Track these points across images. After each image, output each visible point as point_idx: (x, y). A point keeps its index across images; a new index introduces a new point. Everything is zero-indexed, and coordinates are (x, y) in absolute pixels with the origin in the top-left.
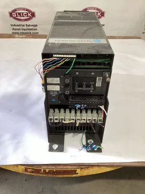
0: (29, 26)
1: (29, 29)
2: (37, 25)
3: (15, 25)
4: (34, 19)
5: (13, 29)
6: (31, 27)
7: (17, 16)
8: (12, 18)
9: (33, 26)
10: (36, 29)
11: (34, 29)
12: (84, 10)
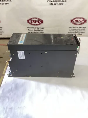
0: (38, 28)
1: (38, 30)
2: (43, 28)
3: (30, 28)
4: (42, 24)
5: (29, 30)
6: (39, 29)
7: (32, 22)
8: (28, 24)
9: (41, 28)
10: (43, 30)
11: (42, 30)
12: (74, 19)
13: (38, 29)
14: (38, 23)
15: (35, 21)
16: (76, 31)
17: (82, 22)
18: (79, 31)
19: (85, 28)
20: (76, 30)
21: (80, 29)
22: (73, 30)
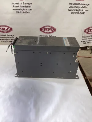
0: (9, 36)
9: (11, 36)
11: (12, 38)
12: (43, 27)
13: (8, 37)
14: (8, 30)
15: (5, 28)
17: (51, 31)
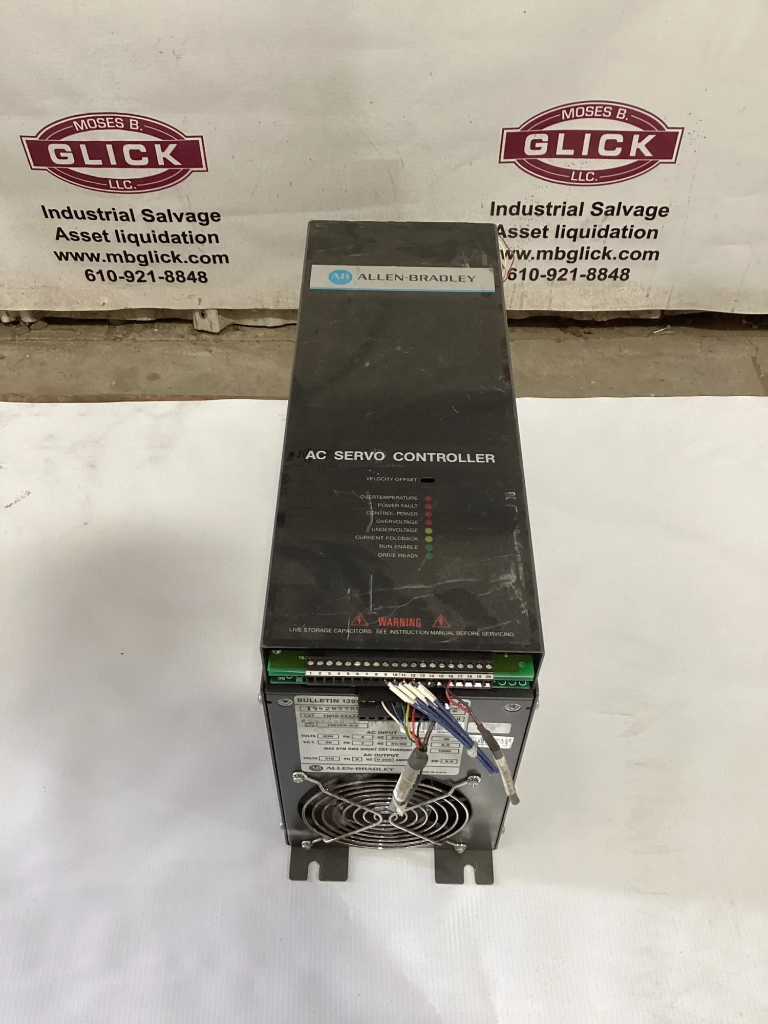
0: (162, 218)
1: (165, 238)
2: (216, 217)
3: (68, 214)
4: (195, 178)
5: (60, 234)
6: (175, 228)
8: (44, 175)
9: (191, 217)
10: (213, 238)
11: (201, 239)
12: (540, 123)
13: (159, 228)
14: (153, 163)
16: (566, 245)
17: (625, 155)
18: (595, 244)
19: (664, 212)
20: (560, 232)
21: (601, 222)
22: (535, 233)
